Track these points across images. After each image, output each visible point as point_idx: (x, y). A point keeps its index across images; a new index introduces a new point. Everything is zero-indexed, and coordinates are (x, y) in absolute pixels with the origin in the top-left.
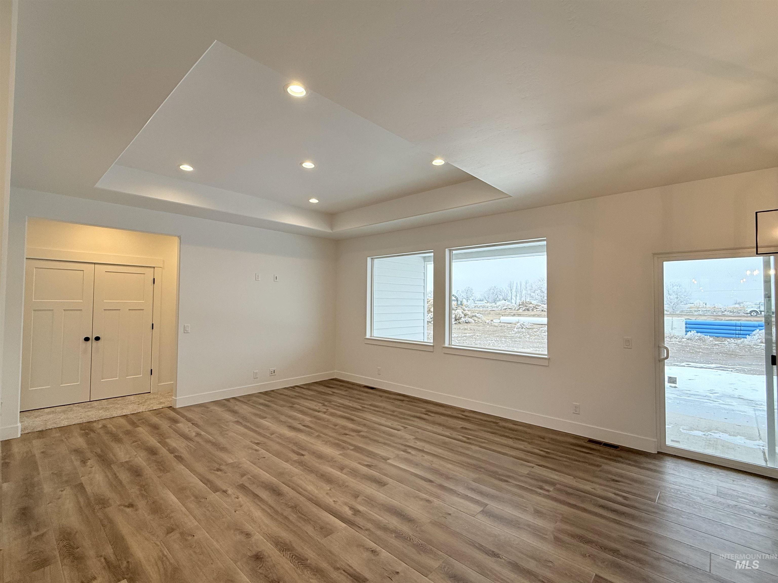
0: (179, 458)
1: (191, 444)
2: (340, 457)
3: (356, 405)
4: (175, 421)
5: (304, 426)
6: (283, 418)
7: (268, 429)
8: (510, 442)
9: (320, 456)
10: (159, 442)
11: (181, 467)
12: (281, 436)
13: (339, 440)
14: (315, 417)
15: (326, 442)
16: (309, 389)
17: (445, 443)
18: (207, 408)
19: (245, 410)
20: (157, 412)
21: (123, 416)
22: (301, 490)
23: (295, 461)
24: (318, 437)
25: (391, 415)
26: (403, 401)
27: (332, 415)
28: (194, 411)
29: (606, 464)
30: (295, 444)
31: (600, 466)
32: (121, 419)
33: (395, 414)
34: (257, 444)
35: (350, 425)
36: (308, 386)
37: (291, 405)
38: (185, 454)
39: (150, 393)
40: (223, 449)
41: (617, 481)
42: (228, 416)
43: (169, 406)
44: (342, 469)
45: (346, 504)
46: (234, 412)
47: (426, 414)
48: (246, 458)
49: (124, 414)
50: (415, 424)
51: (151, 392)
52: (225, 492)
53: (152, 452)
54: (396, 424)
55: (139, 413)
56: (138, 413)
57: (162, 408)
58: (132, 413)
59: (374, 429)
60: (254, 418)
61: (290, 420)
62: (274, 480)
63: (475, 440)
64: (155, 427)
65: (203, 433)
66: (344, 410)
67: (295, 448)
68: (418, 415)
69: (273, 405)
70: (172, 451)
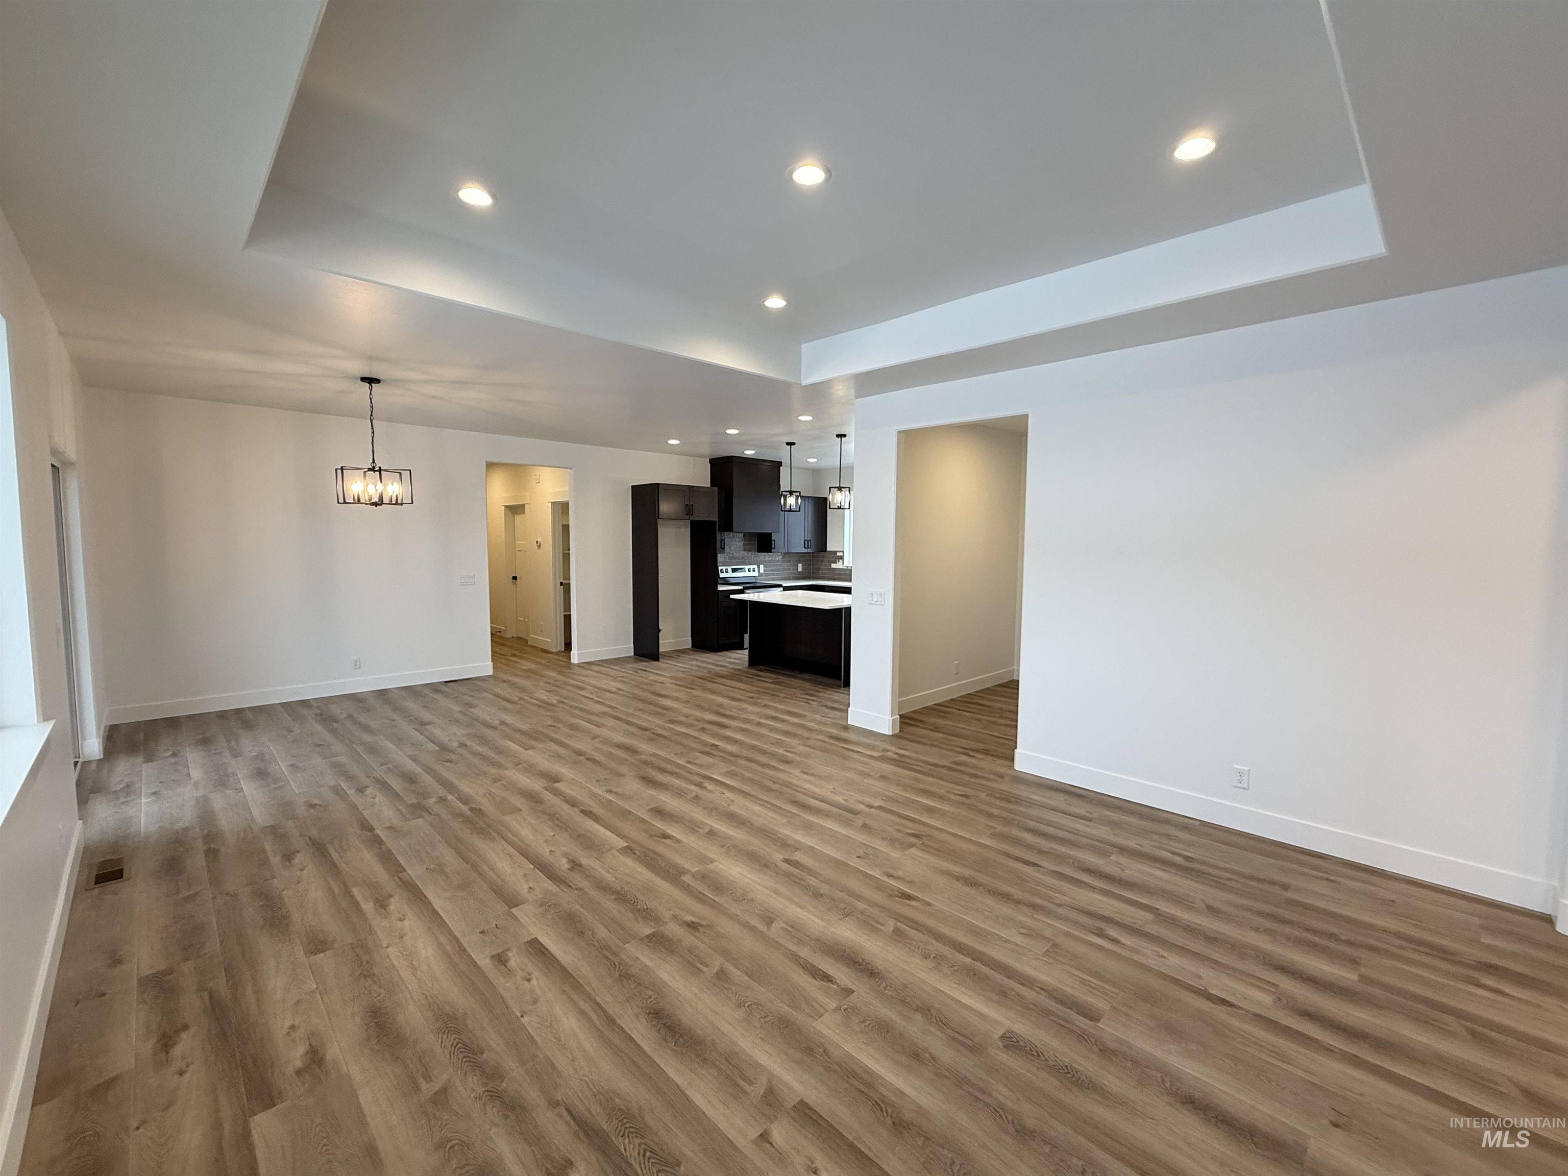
23: (795, 848)
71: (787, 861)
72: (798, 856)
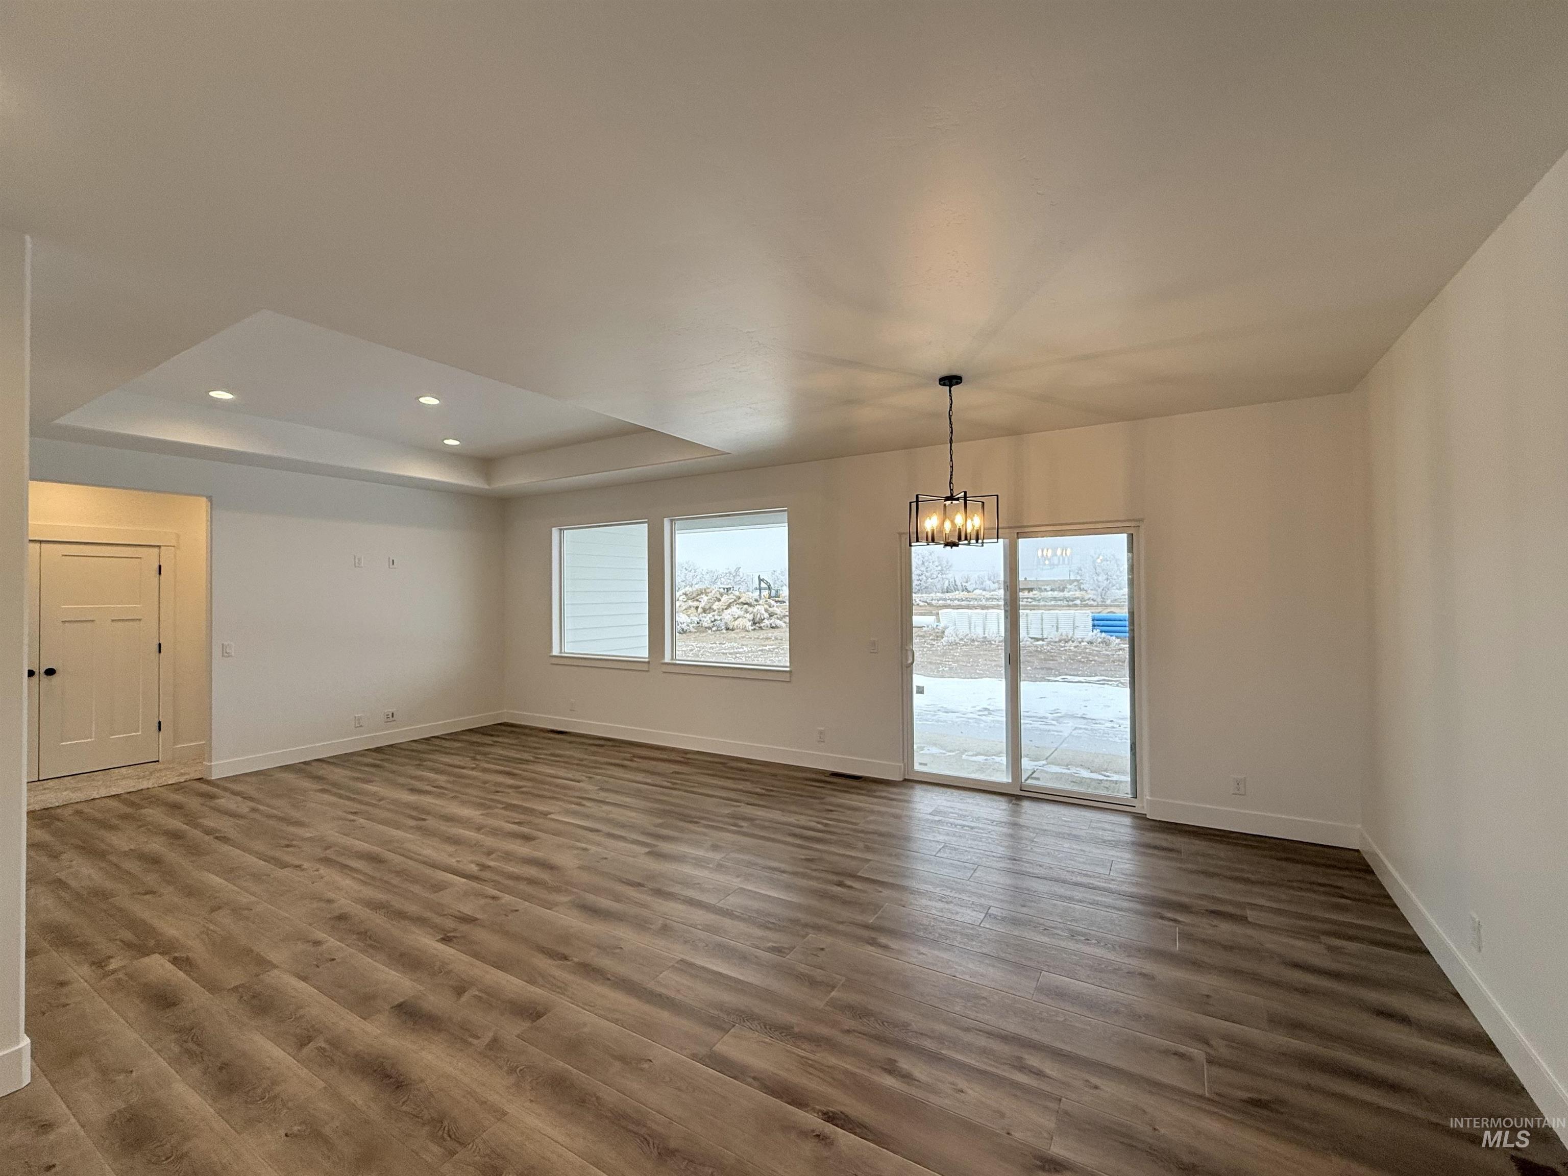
0: (224, 839)
1: (241, 822)
2: (481, 817)
3: (526, 756)
4: (212, 797)
5: (435, 787)
6: (401, 780)
7: (374, 794)
8: (729, 784)
9: (450, 819)
10: (187, 824)
11: (226, 848)
12: (394, 802)
13: (485, 799)
14: (455, 775)
15: (463, 803)
16: (455, 740)
17: (639, 790)
18: (270, 776)
19: (338, 774)
20: (177, 787)
21: (111, 796)
22: (412, 855)
23: (411, 827)
24: (454, 798)
25: (577, 765)
26: (602, 746)
27: (485, 770)
28: (247, 782)
29: (832, 795)
30: (416, 808)
31: (823, 798)
32: (108, 801)
33: (584, 762)
34: (355, 813)
35: (510, 781)
36: (453, 737)
37: (418, 762)
38: (232, 833)
39: (158, 761)
40: (299, 824)
41: (831, 811)
42: (306, 784)
43: (198, 778)
44: (479, 829)
45: (472, 862)
46: (319, 778)
47: (631, 760)
48: (335, 830)
49: (113, 794)
50: (609, 772)
51: (160, 761)
52: (298, 867)
53: (175, 836)
54: (578, 775)
55: (142, 790)
56: (139, 790)
57: (185, 781)
58: (129, 791)
59: (542, 782)
60: (351, 783)
61: (413, 782)
62: (376, 849)
63: (682, 784)
64: (175, 807)
65: (261, 807)
66: (506, 763)
67: (414, 813)
68: (617, 761)
69: (386, 764)
70: (208, 832)
71: (424, 820)
72: (413, 823)
